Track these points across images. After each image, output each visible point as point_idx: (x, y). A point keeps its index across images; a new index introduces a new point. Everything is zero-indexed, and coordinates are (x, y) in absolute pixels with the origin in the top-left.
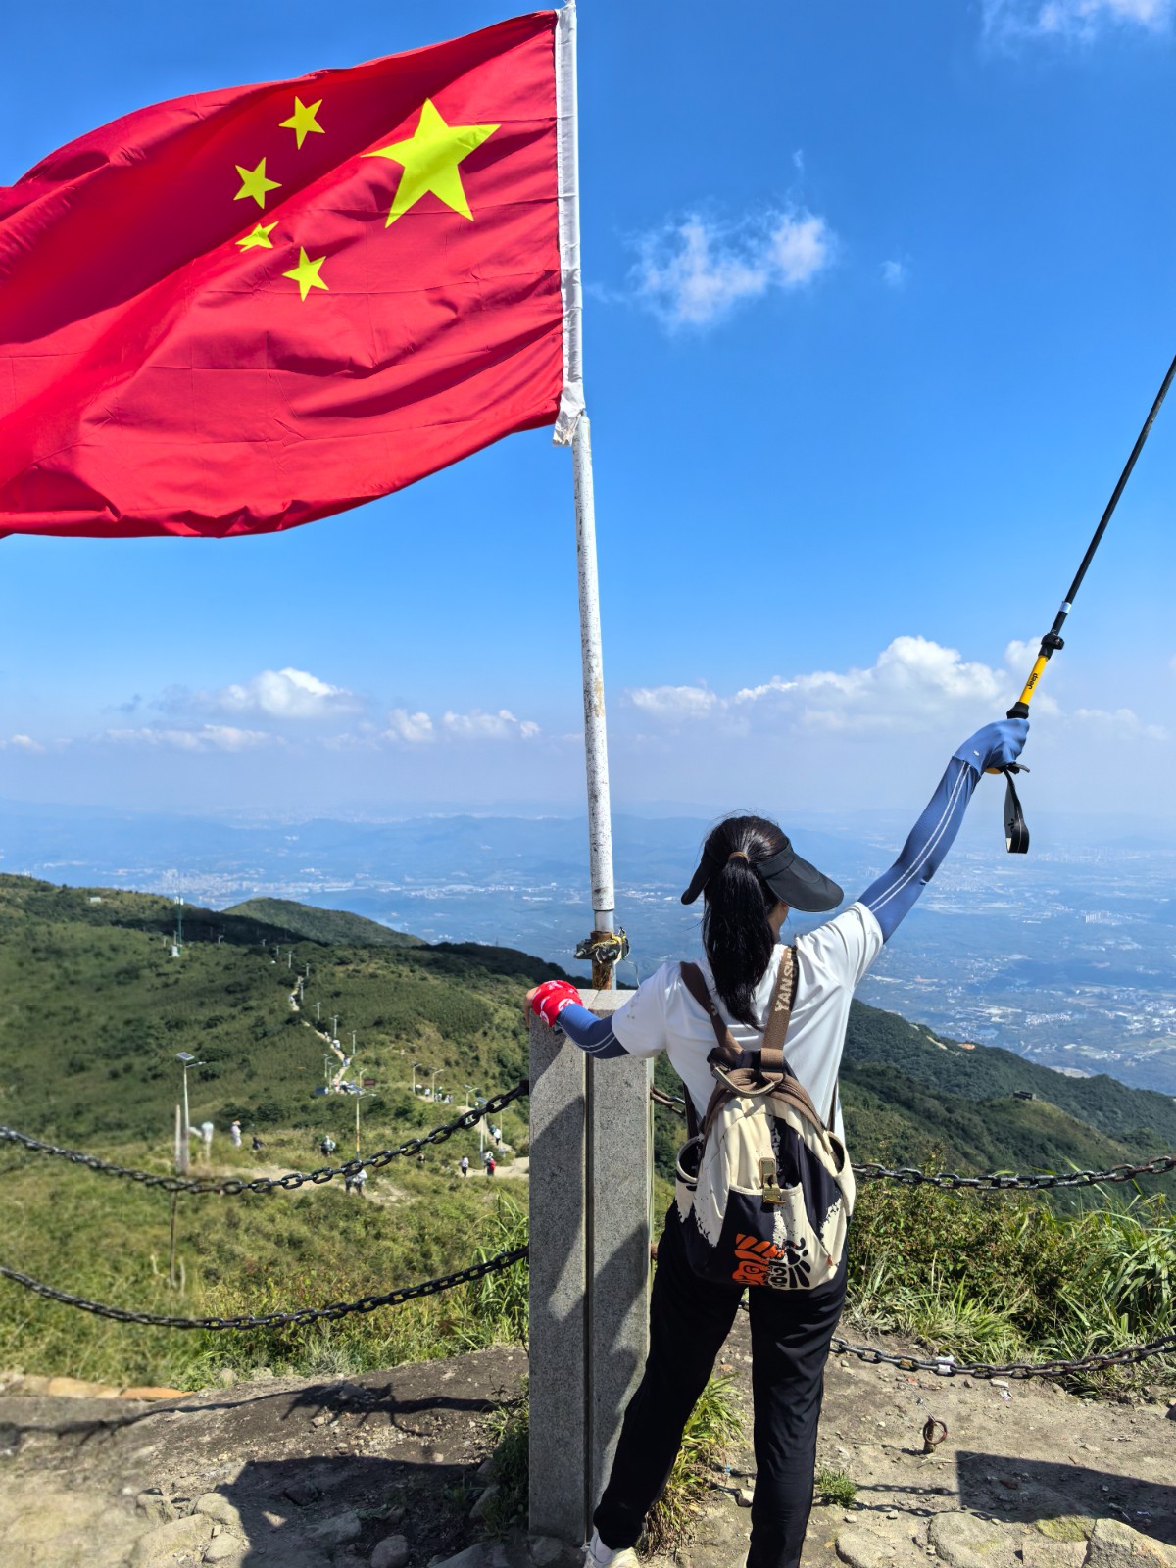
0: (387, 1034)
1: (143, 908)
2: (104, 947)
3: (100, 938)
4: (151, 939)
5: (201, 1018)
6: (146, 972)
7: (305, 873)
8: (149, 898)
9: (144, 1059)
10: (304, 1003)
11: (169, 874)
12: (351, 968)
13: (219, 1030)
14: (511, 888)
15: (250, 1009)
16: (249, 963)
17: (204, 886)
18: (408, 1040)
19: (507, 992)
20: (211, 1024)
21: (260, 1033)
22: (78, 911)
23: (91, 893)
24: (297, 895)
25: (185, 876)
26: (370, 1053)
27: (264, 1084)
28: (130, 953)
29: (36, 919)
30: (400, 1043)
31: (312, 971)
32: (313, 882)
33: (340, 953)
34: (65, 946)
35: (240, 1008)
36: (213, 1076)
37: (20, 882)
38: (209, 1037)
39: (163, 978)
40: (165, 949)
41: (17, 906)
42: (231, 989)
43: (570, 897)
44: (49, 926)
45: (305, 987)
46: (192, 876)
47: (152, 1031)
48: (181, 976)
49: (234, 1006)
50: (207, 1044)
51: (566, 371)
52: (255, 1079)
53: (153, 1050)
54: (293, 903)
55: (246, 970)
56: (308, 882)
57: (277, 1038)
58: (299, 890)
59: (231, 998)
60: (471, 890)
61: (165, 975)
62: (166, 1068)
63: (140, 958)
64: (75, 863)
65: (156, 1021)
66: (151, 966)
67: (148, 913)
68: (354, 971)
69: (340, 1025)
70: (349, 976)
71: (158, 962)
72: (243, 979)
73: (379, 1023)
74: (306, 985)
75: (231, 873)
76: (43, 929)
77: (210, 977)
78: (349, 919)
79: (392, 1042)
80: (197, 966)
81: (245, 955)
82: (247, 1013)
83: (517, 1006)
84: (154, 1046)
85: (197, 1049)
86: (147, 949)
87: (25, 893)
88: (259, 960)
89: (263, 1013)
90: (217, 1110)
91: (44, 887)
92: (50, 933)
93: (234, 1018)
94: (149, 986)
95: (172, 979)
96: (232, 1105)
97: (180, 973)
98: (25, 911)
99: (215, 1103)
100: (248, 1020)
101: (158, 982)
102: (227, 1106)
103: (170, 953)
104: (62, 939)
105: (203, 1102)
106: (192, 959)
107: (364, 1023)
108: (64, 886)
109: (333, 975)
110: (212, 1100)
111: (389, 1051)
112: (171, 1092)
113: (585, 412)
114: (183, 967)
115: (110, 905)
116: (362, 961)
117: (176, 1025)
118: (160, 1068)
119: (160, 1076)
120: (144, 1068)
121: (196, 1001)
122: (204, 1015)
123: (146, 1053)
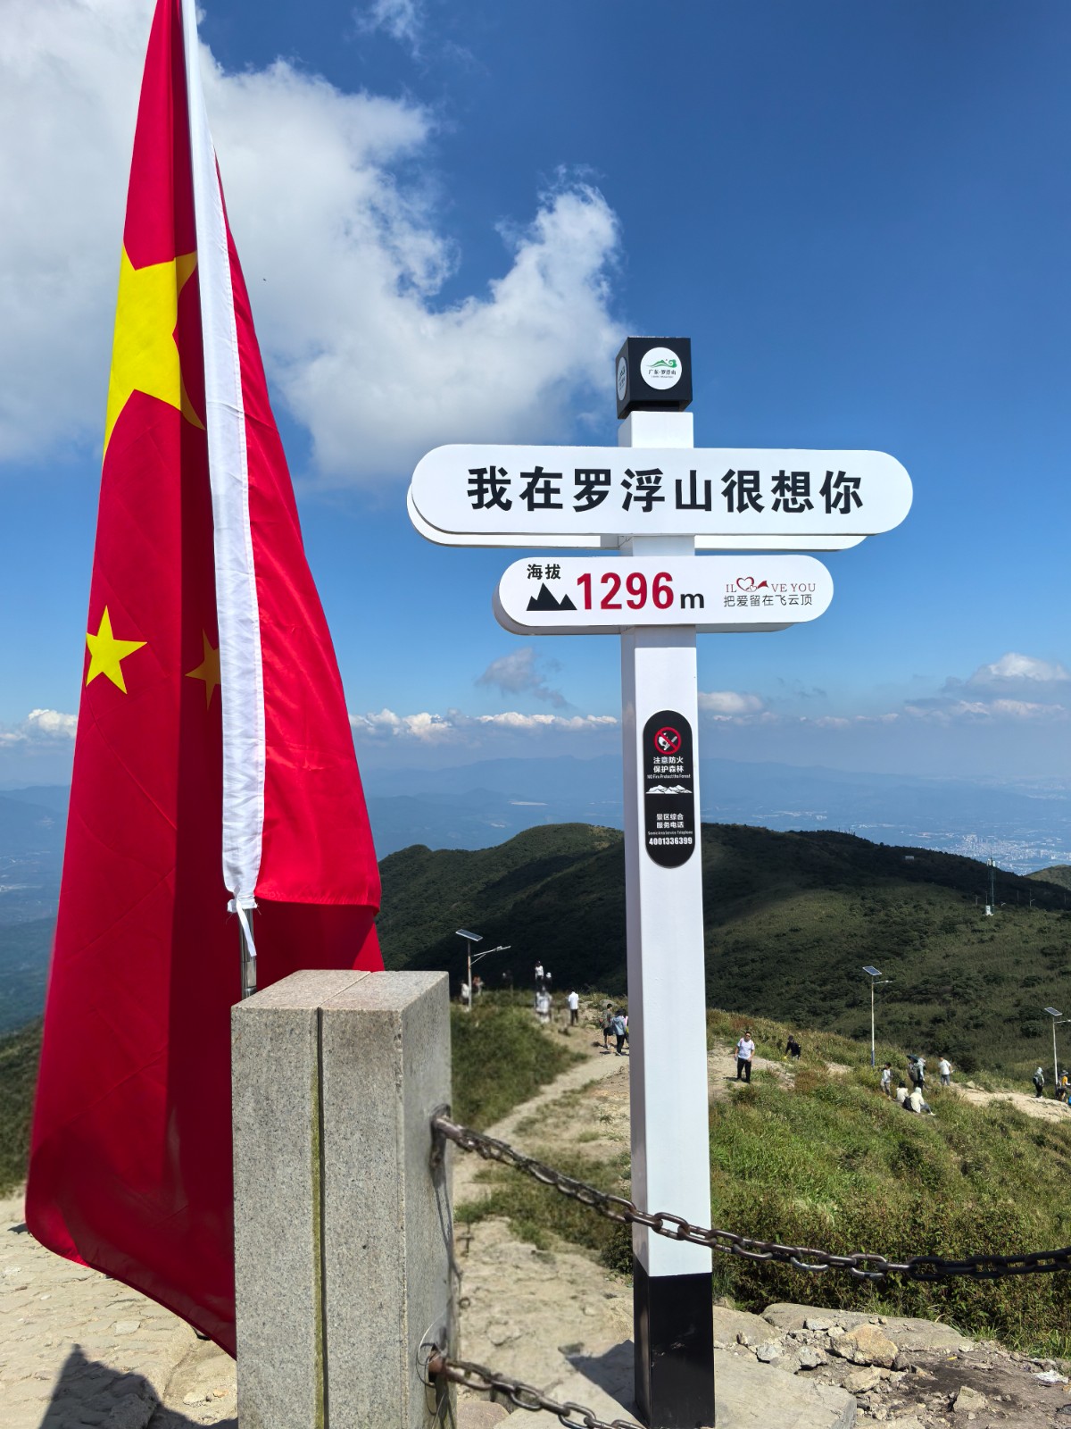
4: (964, 898)
5: (1019, 977)
6: (962, 927)
9: (965, 1008)
11: (969, 838)
13: (1039, 989)
16: (1064, 928)
17: (1002, 851)
20: (1029, 982)
22: (896, 867)
23: (905, 851)
25: (984, 841)
35: (1057, 971)
36: (1035, 1034)
37: (845, 839)
38: (1028, 996)
39: (979, 935)
40: (978, 908)
41: (845, 860)
42: (1046, 951)
46: (990, 841)
47: (971, 983)
48: (996, 935)
49: (1051, 968)
50: (1025, 1002)
53: (973, 1000)
55: (1060, 934)
59: (1046, 961)
61: (979, 931)
62: (987, 1018)
63: (956, 913)
64: (884, 825)
65: (974, 974)
66: (966, 922)
67: (957, 873)
71: (974, 919)
72: (1058, 944)
75: (1028, 840)
77: (1024, 938)
80: (1010, 926)
81: (1058, 919)
84: (974, 997)
85: (1017, 1006)
86: (961, 906)
87: (850, 848)
91: (866, 844)
93: (1052, 980)
94: (966, 941)
95: (987, 937)
97: (994, 931)
98: (852, 864)
101: (974, 938)
103: (984, 912)
106: (1005, 919)
108: (882, 844)
112: (994, 1042)
114: (997, 926)
115: (922, 864)
117: (994, 979)
118: (981, 1019)
119: (982, 1025)
120: (967, 1016)
121: (1013, 958)
122: (1020, 973)
123: (967, 1002)
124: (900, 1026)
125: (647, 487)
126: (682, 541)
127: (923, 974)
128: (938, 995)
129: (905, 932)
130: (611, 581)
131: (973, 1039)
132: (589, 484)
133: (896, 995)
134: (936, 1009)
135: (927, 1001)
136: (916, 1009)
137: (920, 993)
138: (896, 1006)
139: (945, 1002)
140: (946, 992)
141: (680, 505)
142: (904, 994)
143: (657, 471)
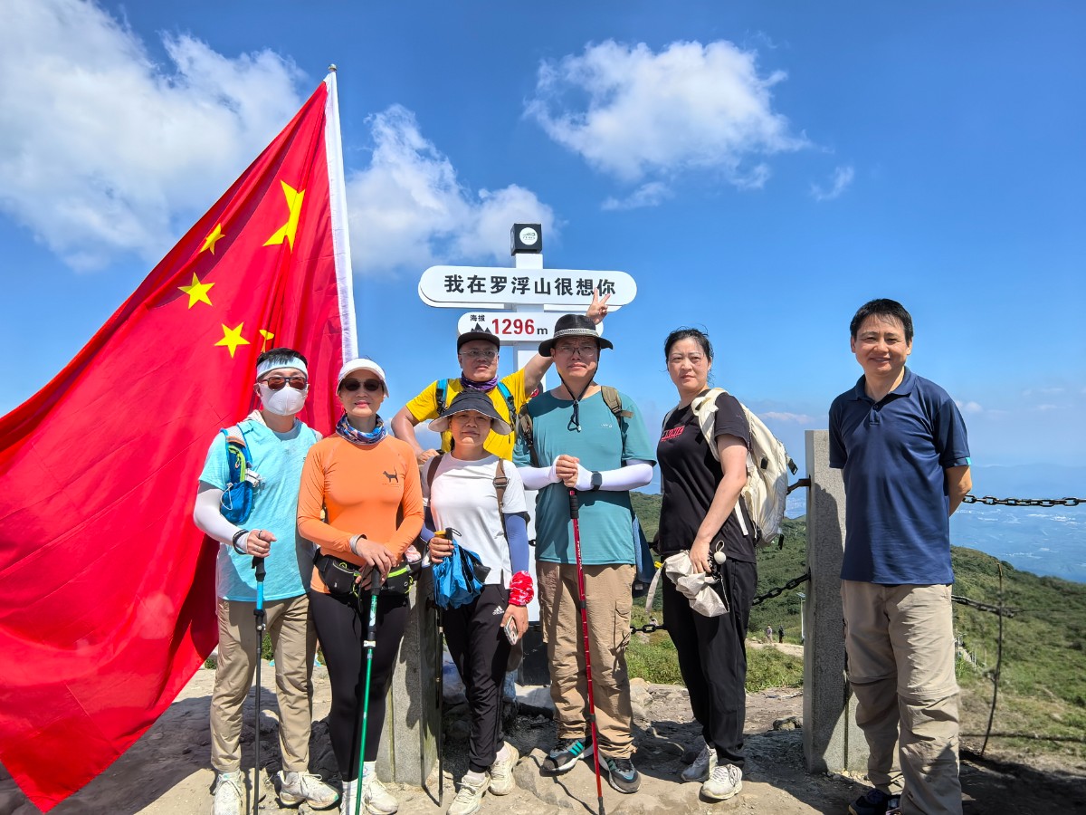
83: (982, 586)
95: (770, 556)
125: (523, 284)
126: (539, 307)
130: (507, 323)
132: (497, 283)
141: (536, 292)
143: (527, 278)
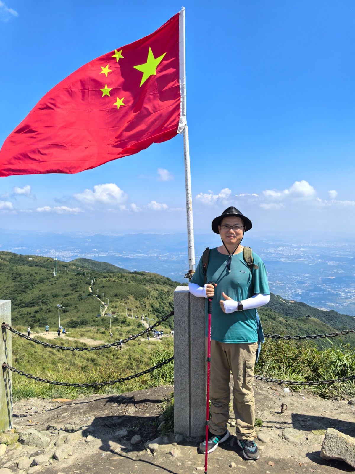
0: (118, 299)
1: (45, 261)
2: (33, 273)
3: (32, 270)
4: (47, 271)
5: (63, 294)
6: (46, 280)
7: (93, 251)
8: (47, 258)
9: (46, 306)
10: (93, 289)
11: (52, 251)
12: (107, 279)
13: (68, 297)
14: (155, 255)
15: (78, 291)
16: (77, 277)
17: (63, 254)
18: (125, 300)
19: (154, 286)
20: (66, 296)
21: (80, 298)
22: (25, 262)
23: (29, 257)
24: (91, 257)
25: (57, 251)
26: (114, 304)
27: (82, 314)
28: (41, 275)
29: (13, 265)
30: (123, 301)
31: (96, 280)
32: (96, 253)
33: (104, 274)
34: (22, 273)
35: (74, 291)
36: (67, 311)
37: (8, 254)
38: (65, 300)
39: (51, 282)
40: (51, 273)
41: (7, 261)
42: (72, 285)
43: (173, 258)
44: (17, 267)
45: (94, 285)
46: (59, 251)
47: (48, 298)
48: (57, 282)
49: (73, 290)
50: (64, 302)
51: (181, 113)
52: (79, 312)
53: (48, 304)
54: (90, 260)
55: (76, 280)
56: (94, 253)
57: (85, 300)
58: (91, 256)
59: (71, 288)
60: (143, 256)
62: (52, 309)
63: (44, 276)
64: (24, 248)
65: (49, 295)
66: (48, 278)
67: (46, 263)
68: (108, 280)
69: (104, 296)
70: (107, 281)
71: (50, 277)
72: (75, 283)
73: (116, 295)
74: (94, 284)
75: (71, 251)
76: (15, 267)
77: (65, 282)
78: (107, 264)
79: (120, 301)
80: (61, 279)
81: (76, 275)
82: (77, 292)
83: (157, 290)
84: (49, 302)
85: (62, 303)
86: (46, 274)
87: (9, 257)
88: (80, 277)
89: (81, 292)
90: (68, 321)
91: (15, 255)
92: (17, 269)
93: (72, 294)
94: (47, 285)
95: (54, 283)
96: (72, 320)
97: (56, 281)
98: (9, 262)
99: (67, 319)
100: (77, 295)
101: (50, 283)
102: (71, 320)
103: (53, 275)
104: (21, 271)
105: (64, 319)
106: (60, 277)
107: (112, 295)
108: (21, 255)
109: (102, 281)
110: (66, 318)
111: (119, 304)
112: (54, 316)
113: (187, 125)
114: (57, 279)
115: (35, 260)
116: (111, 277)
117: (55, 296)
118: (51, 309)
119: (51, 311)
120: (46, 309)
121: (61, 289)
122: (64, 293)
123: (46, 304)
124: (24, 315)
127: (32, 297)
128: (37, 303)
129: (27, 284)
131: (48, 316)
133: (23, 306)
134: (37, 308)
135: (34, 306)
136: (29, 309)
137: (31, 303)
138: (23, 309)
139: (39, 305)
140: (40, 302)
142: (26, 305)
